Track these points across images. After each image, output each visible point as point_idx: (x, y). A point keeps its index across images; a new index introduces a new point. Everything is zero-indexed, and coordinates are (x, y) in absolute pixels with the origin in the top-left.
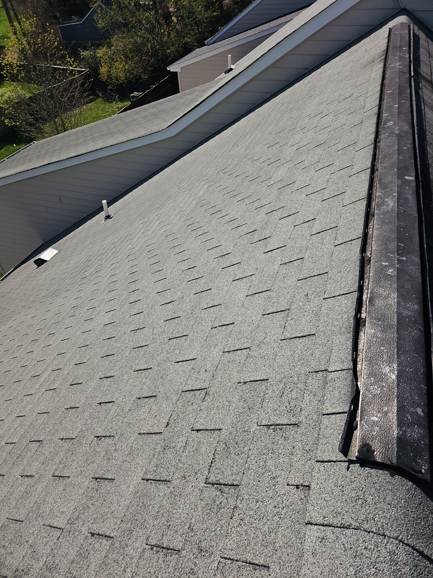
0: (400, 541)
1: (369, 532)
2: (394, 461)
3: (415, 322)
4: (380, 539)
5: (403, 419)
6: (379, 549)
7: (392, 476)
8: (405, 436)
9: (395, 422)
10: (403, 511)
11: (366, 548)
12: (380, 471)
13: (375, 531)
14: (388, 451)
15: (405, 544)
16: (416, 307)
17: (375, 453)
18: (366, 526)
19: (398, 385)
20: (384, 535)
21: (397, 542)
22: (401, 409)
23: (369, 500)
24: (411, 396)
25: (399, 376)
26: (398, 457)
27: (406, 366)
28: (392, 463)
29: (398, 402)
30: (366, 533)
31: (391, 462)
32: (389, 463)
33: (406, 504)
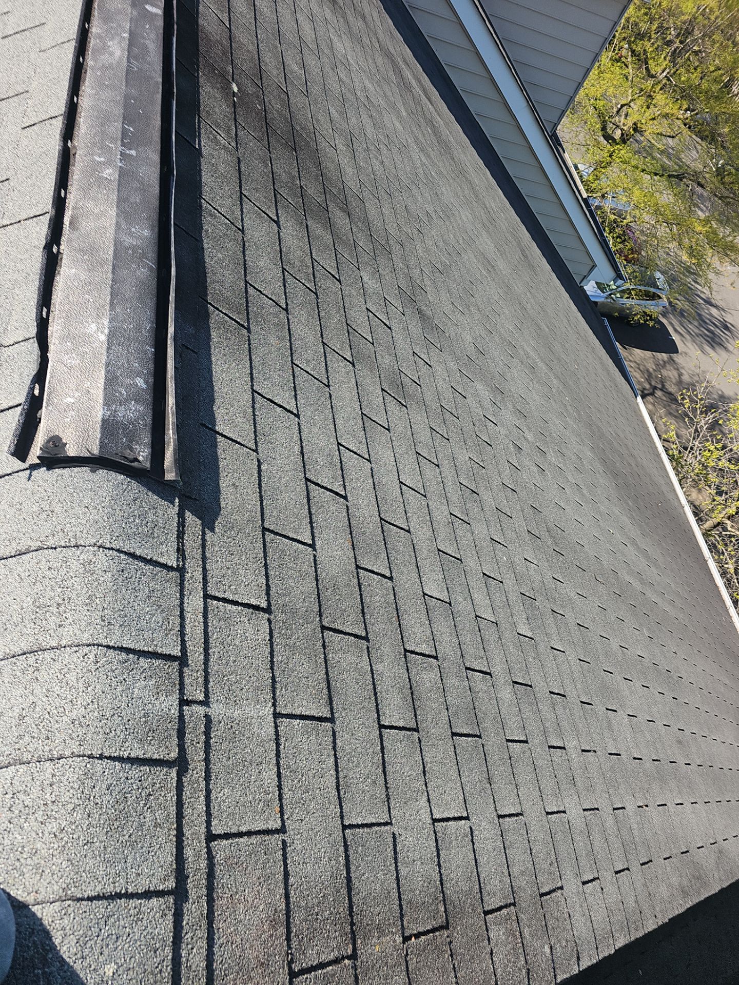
0: (99, 547)
1: (55, 548)
2: (96, 451)
3: (143, 255)
4: (69, 552)
5: (114, 395)
6: (68, 564)
7: (93, 471)
8: (114, 416)
9: (101, 401)
10: (106, 512)
11: (50, 568)
12: (76, 469)
13: (63, 544)
14: (87, 440)
15: (106, 548)
16: (146, 233)
17: (68, 446)
18: (50, 543)
19: (109, 348)
20: (77, 546)
21: (96, 548)
22: (111, 381)
23: (58, 509)
24: (128, 362)
25: (111, 336)
26: (102, 446)
27: (124, 321)
28: (94, 455)
29: (107, 372)
30: (51, 551)
31: (90, 453)
32: (87, 455)
33: (112, 502)
